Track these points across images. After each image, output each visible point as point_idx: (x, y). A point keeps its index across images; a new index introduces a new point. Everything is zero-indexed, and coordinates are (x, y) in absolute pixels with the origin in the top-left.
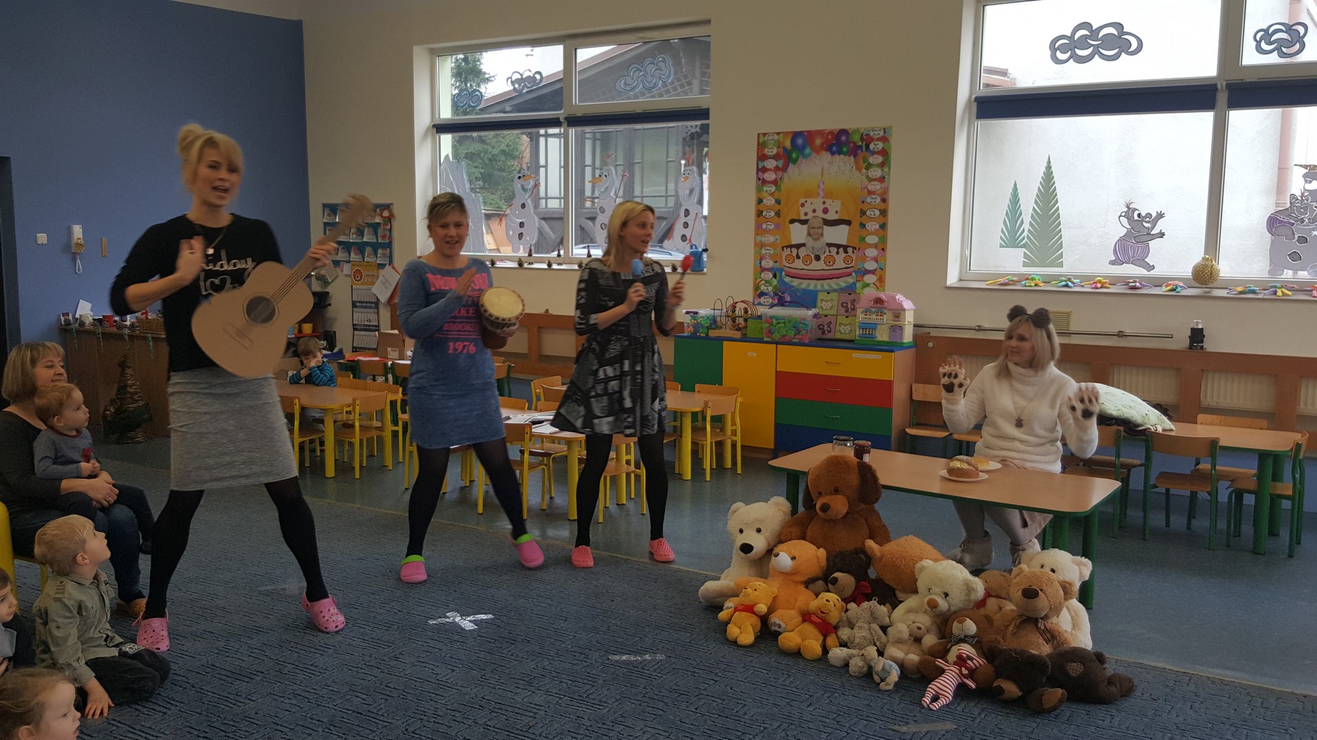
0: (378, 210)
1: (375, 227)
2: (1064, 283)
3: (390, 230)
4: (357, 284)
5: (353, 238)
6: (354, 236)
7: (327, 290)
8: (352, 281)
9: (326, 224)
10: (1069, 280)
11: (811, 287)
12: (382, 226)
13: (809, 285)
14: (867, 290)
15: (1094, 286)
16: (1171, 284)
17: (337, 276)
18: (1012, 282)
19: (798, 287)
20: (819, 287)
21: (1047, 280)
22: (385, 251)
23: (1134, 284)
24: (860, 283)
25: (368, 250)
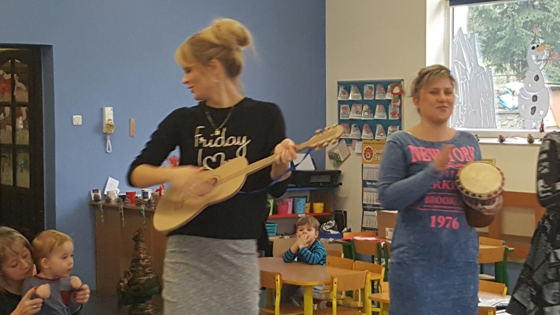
0: (389, 87)
1: (386, 104)
3: (400, 107)
4: (366, 163)
5: (365, 116)
6: (366, 114)
7: (340, 169)
8: (363, 160)
9: (340, 102)
12: (392, 103)
17: (349, 155)
22: (394, 128)
25: (379, 127)
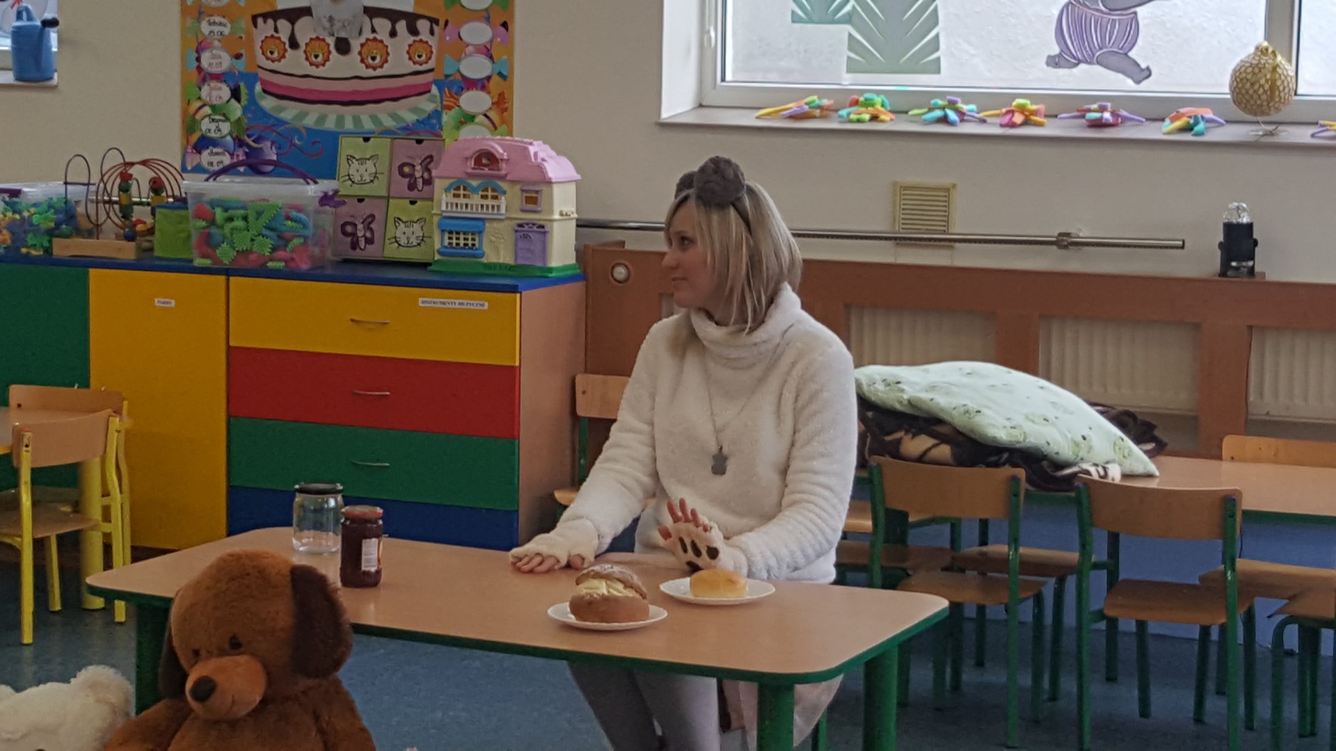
2: (938, 113)
10: (952, 105)
11: (330, 125)
13: (322, 119)
14: (467, 132)
15: (1006, 119)
16: (1183, 115)
18: (817, 112)
19: (298, 124)
20: (349, 125)
21: (902, 104)
23: (1097, 115)
24: (453, 112)
